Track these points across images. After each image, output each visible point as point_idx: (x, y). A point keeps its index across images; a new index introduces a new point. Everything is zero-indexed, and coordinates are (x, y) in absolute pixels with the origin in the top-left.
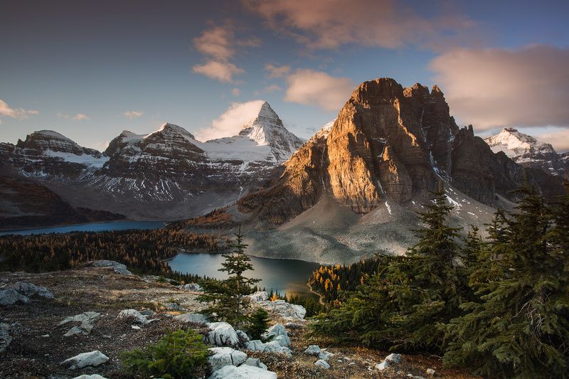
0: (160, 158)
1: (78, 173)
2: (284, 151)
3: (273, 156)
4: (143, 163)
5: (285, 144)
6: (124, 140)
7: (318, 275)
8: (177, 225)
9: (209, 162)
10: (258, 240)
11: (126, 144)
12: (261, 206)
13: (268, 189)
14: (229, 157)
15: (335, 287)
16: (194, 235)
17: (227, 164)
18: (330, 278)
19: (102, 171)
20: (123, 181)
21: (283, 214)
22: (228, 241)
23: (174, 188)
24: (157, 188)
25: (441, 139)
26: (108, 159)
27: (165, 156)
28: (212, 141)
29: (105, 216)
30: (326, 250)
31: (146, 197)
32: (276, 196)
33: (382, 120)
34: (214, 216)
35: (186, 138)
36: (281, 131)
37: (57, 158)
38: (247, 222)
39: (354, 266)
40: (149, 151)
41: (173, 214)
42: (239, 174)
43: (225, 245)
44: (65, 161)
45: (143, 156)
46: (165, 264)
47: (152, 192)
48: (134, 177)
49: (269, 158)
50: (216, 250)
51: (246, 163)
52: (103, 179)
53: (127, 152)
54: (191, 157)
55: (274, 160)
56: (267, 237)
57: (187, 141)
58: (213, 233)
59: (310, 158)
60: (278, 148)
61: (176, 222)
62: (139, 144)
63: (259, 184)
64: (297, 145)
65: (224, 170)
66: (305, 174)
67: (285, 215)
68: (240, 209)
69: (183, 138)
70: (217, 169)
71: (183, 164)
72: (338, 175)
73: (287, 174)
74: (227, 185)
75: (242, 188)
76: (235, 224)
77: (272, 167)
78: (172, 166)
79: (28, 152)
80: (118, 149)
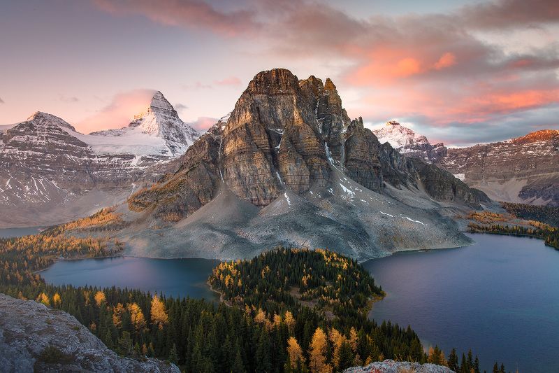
2: (180, 145)
3: (168, 149)
5: (181, 136)
7: (218, 272)
8: (52, 230)
9: (94, 157)
10: (153, 240)
12: (155, 203)
13: (163, 185)
14: (119, 151)
15: (236, 282)
16: (76, 240)
17: (116, 159)
18: (231, 274)
21: (179, 210)
22: (118, 244)
24: (28, 189)
25: (335, 130)
27: (38, 151)
28: (97, 133)
30: (226, 245)
31: (14, 200)
32: (172, 191)
33: (279, 111)
34: (101, 217)
35: (65, 129)
36: (176, 123)
38: (139, 221)
39: (255, 260)
40: (15, 144)
41: (49, 218)
42: (130, 170)
43: (115, 248)
45: (7, 151)
46: (37, 276)
47: (21, 193)
49: (164, 152)
50: (103, 254)
51: (138, 158)
54: (71, 151)
55: (170, 154)
56: (162, 236)
57: (66, 133)
58: (99, 235)
59: (207, 151)
60: (173, 141)
61: (53, 227)
63: (154, 179)
64: (194, 137)
65: (112, 166)
66: (202, 167)
67: (181, 212)
68: (132, 208)
69: (60, 130)
70: (105, 165)
71: (61, 160)
72: (237, 167)
73: (182, 167)
74: (117, 182)
75: (134, 185)
76: (126, 225)
77: (167, 162)
78: (46, 162)
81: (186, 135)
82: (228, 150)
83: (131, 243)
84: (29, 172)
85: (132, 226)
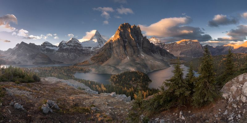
0: (71, 47)
1: (53, 52)
2: (102, 44)
3: (99, 45)
4: (67, 49)
6: (63, 43)
7: (112, 77)
8: (76, 65)
9: (83, 48)
10: (96, 69)
11: (63, 44)
12: (97, 59)
13: (98, 55)
14: (88, 46)
15: (117, 80)
16: (80, 68)
17: (88, 48)
18: (115, 78)
20: (62, 53)
24: (70, 55)
26: (59, 48)
28: (83, 42)
30: (114, 70)
31: (68, 58)
32: (100, 56)
34: (85, 62)
36: (101, 38)
37: (48, 48)
38: (93, 64)
41: (75, 62)
42: (91, 51)
43: (88, 70)
44: (50, 49)
45: (67, 47)
48: (65, 52)
50: (86, 72)
51: (92, 48)
52: (58, 53)
53: (63, 46)
54: (78, 46)
55: (99, 47)
56: (99, 68)
57: (77, 42)
58: (85, 67)
60: (100, 43)
62: (66, 44)
63: (96, 53)
65: (87, 50)
66: (107, 50)
67: (103, 62)
68: (91, 60)
70: (85, 50)
71: (77, 49)
72: (116, 50)
73: (103, 50)
74: (88, 54)
75: (91, 55)
76: (90, 65)
77: (99, 49)
78: (74, 49)
79: (43, 47)
80: (61, 45)
81: (103, 42)
82: (114, 45)
83: (91, 69)
84: (71, 51)
85: (92, 65)
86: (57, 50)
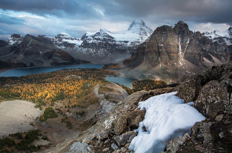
0: (99, 41)
1: (74, 47)
2: (145, 36)
4: (94, 43)
5: (145, 33)
6: (87, 35)
9: (116, 42)
11: (87, 37)
14: (124, 40)
17: (123, 42)
19: (81, 46)
20: (88, 50)
23: (105, 52)
24: (99, 52)
26: (82, 42)
27: (101, 40)
29: (85, 62)
31: (96, 55)
37: (67, 42)
40: (95, 39)
42: (127, 46)
44: (69, 43)
45: (94, 41)
47: (98, 53)
48: (91, 48)
49: (139, 40)
51: (130, 42)
52: (82, 49)
53: (88, 39)
54: (110, 40)
55: (141, 40)
60: (143, 35)
62: (92, 36)
64: (151, 33)
65: (122, 45)
69: (107, 34)
70: (119, 45)
71: (107, 43)
74: (123, 50)
75: (128, 52)
77: (140, 43)
78: (103, 44)
79: (58, 40)
80: (85, 39)
81: (147, 33)
84: (99, 47)
86: (80, 44)
